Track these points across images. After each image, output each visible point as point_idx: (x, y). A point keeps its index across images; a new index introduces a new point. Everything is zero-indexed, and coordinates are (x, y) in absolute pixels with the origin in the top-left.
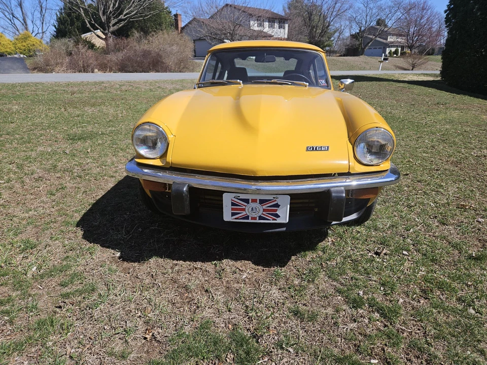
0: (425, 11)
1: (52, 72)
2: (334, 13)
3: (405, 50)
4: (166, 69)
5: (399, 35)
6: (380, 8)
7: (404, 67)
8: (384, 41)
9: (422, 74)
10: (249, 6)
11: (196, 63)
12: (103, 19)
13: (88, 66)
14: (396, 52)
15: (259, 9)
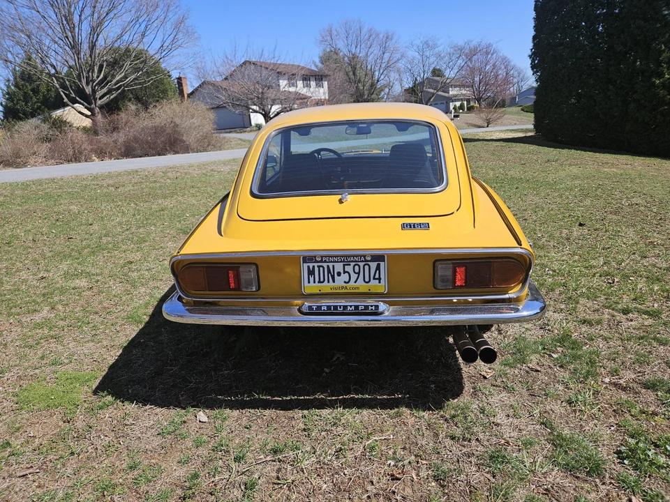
0: (489, 56)
1: (26, 166)
2: (383, 65)
3: (472, 104)
4: (187, 149)
5: (462, 86)
6: (439, 56)
7: (476, 123)
8: (446, 95)
9: (508, 130)
10: (279, 62)
11: (224, 138)
12: (88, 90)
13: (81, 153)
14: (461, 107)
15: (293, 65)
